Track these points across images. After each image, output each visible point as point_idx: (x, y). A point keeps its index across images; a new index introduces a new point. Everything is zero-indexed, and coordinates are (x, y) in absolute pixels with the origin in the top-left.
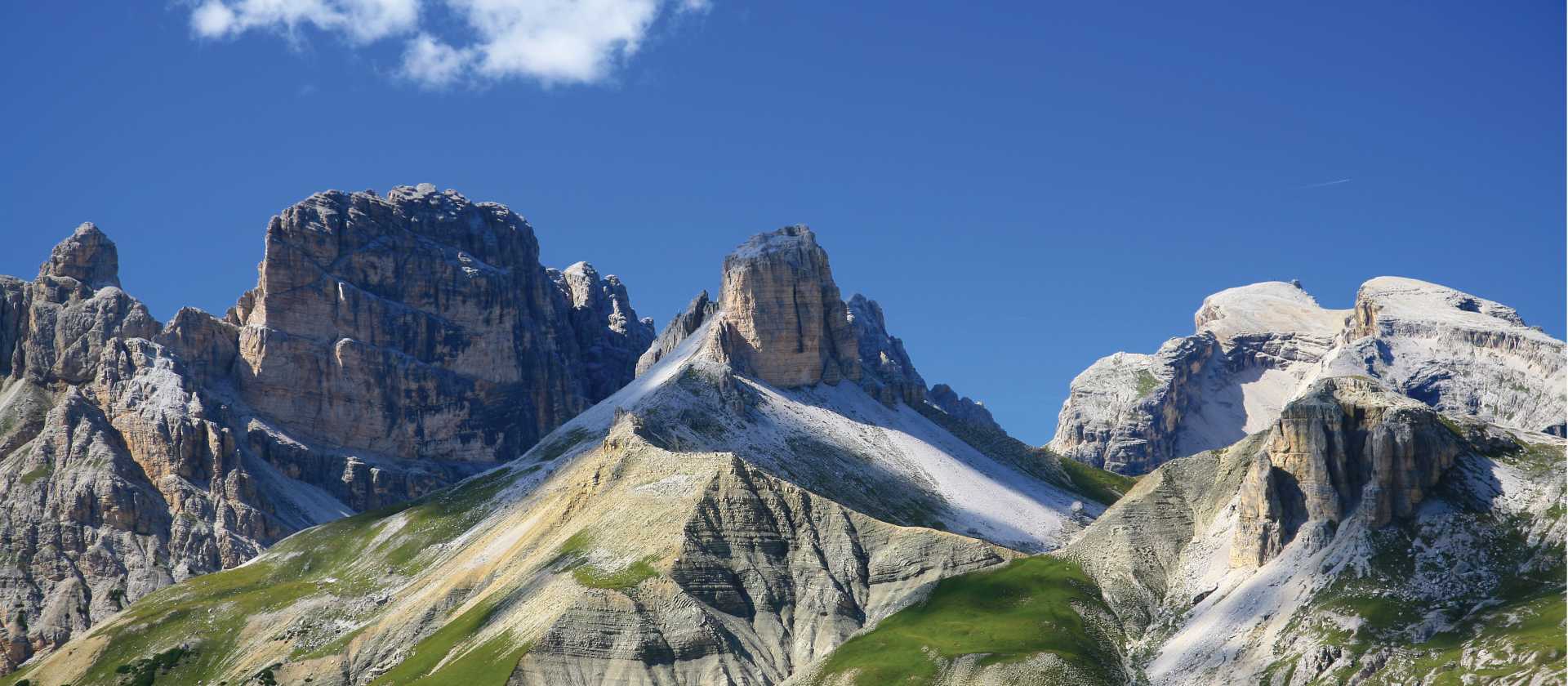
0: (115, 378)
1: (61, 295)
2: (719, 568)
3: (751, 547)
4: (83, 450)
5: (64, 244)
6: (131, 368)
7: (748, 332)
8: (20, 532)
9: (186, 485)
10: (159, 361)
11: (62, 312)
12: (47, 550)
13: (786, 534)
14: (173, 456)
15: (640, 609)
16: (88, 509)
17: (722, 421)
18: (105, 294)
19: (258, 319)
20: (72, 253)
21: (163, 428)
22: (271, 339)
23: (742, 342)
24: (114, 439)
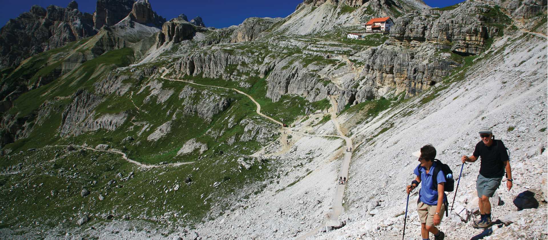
0: (72, 22)
1: (69, 10)
2: (101, 49)
3: (108, 46)
4: (66, 31)
5: (70, 3)
6: (74, 20)
7: (135, 14)
8: (56, 42)
9: (80, 37)
10: (78, 19)
11: (69, 12)
12: (59, 45)
13: (114, 44)
14: (78, 33)
15: (84, 55)
16: (65, 39)
17: (127, 27)
18: (75, 10)
19: (95, 14)
20: (71, 4)
21: (77, 28)
22: (97, 17)
23: (134, 16)
24: (70, 30)
